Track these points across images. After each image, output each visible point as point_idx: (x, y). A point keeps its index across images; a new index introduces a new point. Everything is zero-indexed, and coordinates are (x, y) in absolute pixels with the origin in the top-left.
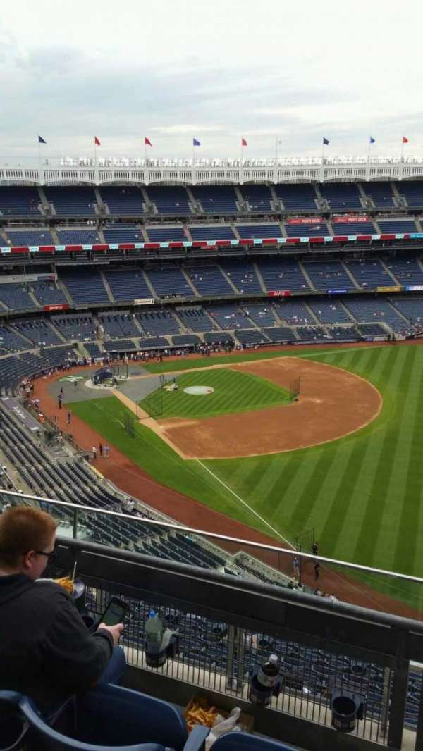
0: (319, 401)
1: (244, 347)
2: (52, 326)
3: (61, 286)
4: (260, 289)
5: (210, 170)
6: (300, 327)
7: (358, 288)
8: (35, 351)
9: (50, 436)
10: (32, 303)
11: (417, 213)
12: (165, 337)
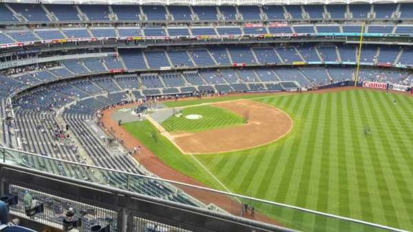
0: (258, 123)
1: (220, 94)
2: (114, 81)
3: (120, 59)
4: (229, 62)
6: (250, 83)
7: (282, 62)
8: (105, 95)
9: (111, 141)
10: (104, 69)
11: (315, 22)
12: (177, 88)
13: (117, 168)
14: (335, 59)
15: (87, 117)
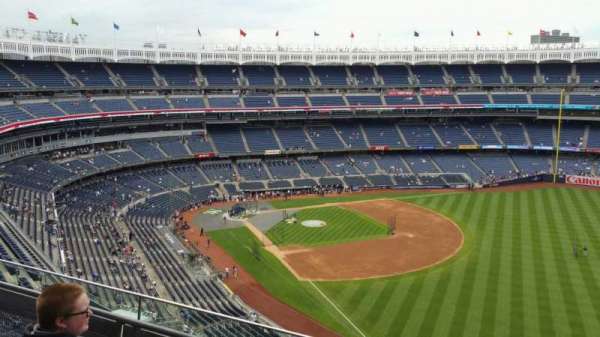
0: (411, 236)
1: (352, 190)
2: (199, 170)
3: (209, 139)
4: (365, 145)
5: (327, 54)
6: (396, 175)
7: (443, 146)
8: (186, 190)
9: (192, 258)
10: (186, 152)
11: (489, 89)
12: (289, 180)
14: (523, 142)
15: (159, 222)
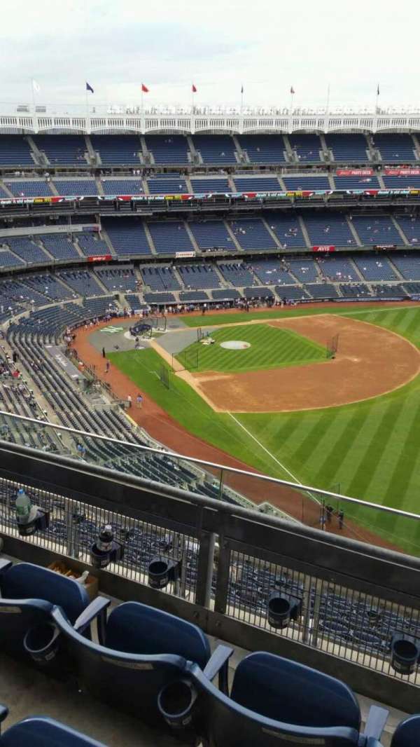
0: (356, 360)
1: (285, 304)
2: (93, 277)
3: (104, 237)
5: (258, 118)
6: (343, 284)
7: (407, 245)
8: (78, 301)
9: (88, 384)
10: (77, 254)
12: (205, 291)
13: (100, 431)
15: (47, 341)
